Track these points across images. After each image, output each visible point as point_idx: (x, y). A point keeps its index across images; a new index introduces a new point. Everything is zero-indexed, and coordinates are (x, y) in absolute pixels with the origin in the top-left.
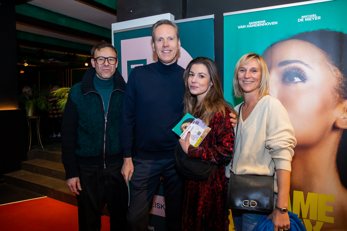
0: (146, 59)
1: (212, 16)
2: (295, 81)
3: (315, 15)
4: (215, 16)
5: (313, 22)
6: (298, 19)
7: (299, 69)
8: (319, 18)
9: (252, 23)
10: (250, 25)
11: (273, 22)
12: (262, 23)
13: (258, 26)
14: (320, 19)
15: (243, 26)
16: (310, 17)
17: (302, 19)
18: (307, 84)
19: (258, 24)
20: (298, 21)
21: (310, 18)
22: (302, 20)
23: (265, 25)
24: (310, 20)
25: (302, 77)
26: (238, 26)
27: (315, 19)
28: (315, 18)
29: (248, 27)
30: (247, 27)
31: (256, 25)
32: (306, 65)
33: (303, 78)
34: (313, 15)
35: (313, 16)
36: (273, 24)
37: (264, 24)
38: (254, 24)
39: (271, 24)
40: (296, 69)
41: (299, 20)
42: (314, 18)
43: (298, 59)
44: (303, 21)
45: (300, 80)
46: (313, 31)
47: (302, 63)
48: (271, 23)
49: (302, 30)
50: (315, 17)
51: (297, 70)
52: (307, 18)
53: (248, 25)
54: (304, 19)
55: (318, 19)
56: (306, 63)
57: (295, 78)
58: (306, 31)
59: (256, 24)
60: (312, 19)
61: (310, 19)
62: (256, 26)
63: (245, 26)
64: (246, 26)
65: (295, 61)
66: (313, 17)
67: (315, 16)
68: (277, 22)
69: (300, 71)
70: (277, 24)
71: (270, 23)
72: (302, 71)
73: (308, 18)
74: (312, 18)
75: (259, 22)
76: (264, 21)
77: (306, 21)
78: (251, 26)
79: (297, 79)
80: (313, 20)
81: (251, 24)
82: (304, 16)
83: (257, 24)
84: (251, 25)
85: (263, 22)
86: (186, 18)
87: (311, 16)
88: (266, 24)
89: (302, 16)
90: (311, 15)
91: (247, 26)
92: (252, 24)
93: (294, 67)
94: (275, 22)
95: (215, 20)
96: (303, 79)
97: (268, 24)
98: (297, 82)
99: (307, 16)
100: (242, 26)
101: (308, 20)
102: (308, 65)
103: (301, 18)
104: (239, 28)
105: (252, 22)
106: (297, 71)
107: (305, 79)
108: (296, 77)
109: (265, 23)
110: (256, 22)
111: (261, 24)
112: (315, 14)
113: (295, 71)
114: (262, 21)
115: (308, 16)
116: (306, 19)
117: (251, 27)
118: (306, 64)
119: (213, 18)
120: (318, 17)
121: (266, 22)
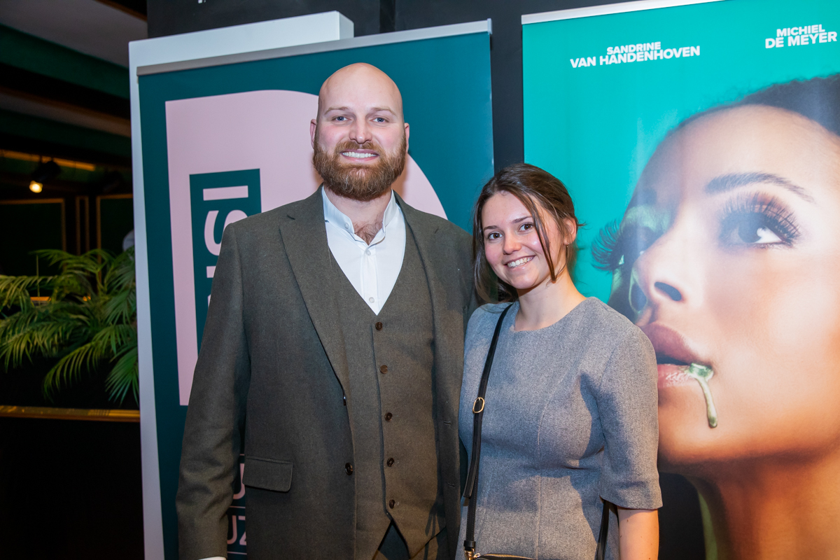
0: (258, 171)
1: (485, 26)
2: (760, 241)
3: (820, 26)
4: (494, 26)
5: (814, 48)
6: (767, 41)
7: (770, 203)
8: (833, 36)
9: (619, 52)
10: (610, 56)
11: (685, 49)
12: (649, 52)
13: (639, 60)
14: (835, 40)
15: (589, 59)
16: (803, 33)
17: (777, 39)
18: (801, 249)
19: (635, 52)
20: (767, 46)
21: (802, 37)
22: (778, 43)
23: (658, 57)
24: (804, 42)
25: (783, 226)
26: (572, 61)
27: (821, 41)
28: (818, 37)
29: (604, 62)
30: (601, 64)
31: (632, 57)
32: (794, 189)
33: (785, 231)
34: (813, 26)
35: (813, 32)
36: (684, 55)
37: (656, 55)
38: (622, 54)
39: (678, 56)
40: (762, 203)
41: (770, 43)
42: (816, 35)
43: (768, 171)
44: (782, 46)
45: (776, 239)
46: (815, 80)
47: (780, 181)
48: (680, 49)
49: (781, 76)
50: (821, 35)
51: (765, 207)
52: (794, 37)
53: (604, 58)
54: (786, 39)
55: (830, 41)
56: (795, 181)
57: (761, 232)
58: (792, 78)
59: (629, 55)
60: (810, 40)
61: (803, 40)
62: (630, 61)
63: (594, 58)
64: (598, 61)
65: (759, 176)
66: (814, 34)
67: (821, 30)
68: (698, 47)
69: (775, 210)
70: (698, 53)
71: (675, 50)
72: (782, 209)
73: (797, 38)
74: (809, 37)
75: (639, 47)
76: (657, 45)
77: (789, 45)
78: (613, 60)
79: (766, 236)
80: (814, 42)
81: (615, 52)
82: (785, 30)
83: (634, 55)
84: (613, 57)
85: (652, 48)
86: (392, 30)
87: (805, 30)
88: (663, 54)
89: (779, 31)
90: (806, 27)
91: (602, 60)
92: (617, 55)
93: (757, 194)
94: (692, 48)
95: (493, 40)
96: (787, 234)
97: (668, 54)
98: (765, 246)
99: (795, 31)
100: (583, 59)
101: (798, 44)
102: (799, 190)
103: (775, 37)
104: (574, 66)
105: (617, 48)
106: (766, 209)
107: (792, 236)
108: (764, 228)
109: (658, 51)
110: (631, 46)
111: (646, 54)
112: (819, 24)
113: (761, 208)
114: (648, 44)
115: (796, 29)
116: (790, 39)
117: (613, 64)
118: (794, 184)
119: (486, 32)
120: (830, 33)
121: (663, 48)
